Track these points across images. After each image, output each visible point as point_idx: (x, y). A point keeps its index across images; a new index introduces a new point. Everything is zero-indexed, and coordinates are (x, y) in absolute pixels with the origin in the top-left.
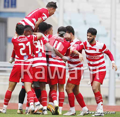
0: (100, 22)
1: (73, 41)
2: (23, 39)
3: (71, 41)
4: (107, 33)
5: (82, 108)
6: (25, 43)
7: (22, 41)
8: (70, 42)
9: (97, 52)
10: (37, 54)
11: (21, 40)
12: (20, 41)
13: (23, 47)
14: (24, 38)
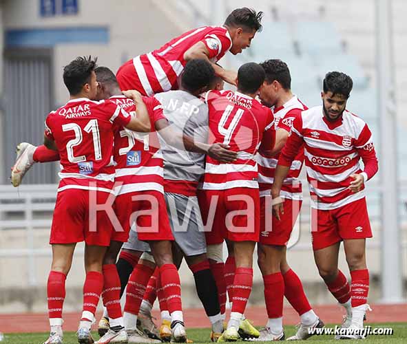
0: (344, 45)
1: (283, 107)
2: (77, 109)
3: (278, 107)
4: (368, 79)
5: (300, 315)
6: (82, 122)
7: (73, 116)
8: (276, 110)
9: (346, 146)
10: (125, 157)
11: (69, 113)
12: (68, 116)
13: (74, 138)
14: (80, 106)
